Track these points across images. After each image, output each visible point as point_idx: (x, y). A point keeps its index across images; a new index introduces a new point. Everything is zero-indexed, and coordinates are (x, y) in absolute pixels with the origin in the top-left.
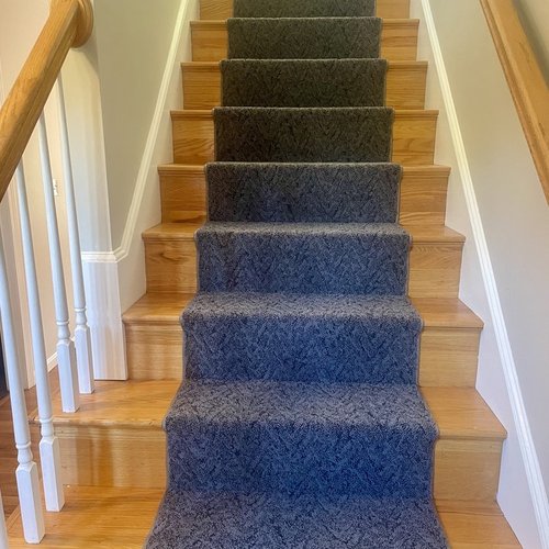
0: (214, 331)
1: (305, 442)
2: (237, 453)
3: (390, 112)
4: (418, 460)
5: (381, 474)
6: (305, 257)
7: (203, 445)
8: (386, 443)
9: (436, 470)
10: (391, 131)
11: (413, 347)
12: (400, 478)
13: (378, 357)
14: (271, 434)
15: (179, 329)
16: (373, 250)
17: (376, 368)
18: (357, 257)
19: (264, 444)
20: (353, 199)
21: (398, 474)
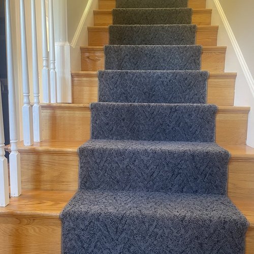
0: (113, 78)
1: (155, 113)
2: (123, 120)
3: (190, 10)
4: (208, 122)
5: (191, 130)
6: (154, 56)
7: (108, 115)
8: (193, 113)
9: (217, 129)
10: (191, 19)
11: (204, 86)
12: (200, 132)
13: (188, 90)
14: (140, 109)
15: (97, 79)
16: (185, 52)
17: (187, 96)
18: (177, 56)
19: (136, 114)
20: (175, 40)
21: (199, 130)
